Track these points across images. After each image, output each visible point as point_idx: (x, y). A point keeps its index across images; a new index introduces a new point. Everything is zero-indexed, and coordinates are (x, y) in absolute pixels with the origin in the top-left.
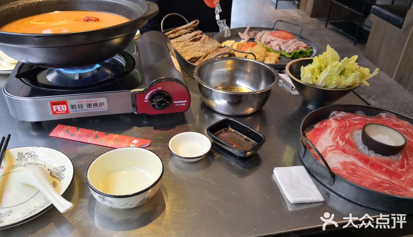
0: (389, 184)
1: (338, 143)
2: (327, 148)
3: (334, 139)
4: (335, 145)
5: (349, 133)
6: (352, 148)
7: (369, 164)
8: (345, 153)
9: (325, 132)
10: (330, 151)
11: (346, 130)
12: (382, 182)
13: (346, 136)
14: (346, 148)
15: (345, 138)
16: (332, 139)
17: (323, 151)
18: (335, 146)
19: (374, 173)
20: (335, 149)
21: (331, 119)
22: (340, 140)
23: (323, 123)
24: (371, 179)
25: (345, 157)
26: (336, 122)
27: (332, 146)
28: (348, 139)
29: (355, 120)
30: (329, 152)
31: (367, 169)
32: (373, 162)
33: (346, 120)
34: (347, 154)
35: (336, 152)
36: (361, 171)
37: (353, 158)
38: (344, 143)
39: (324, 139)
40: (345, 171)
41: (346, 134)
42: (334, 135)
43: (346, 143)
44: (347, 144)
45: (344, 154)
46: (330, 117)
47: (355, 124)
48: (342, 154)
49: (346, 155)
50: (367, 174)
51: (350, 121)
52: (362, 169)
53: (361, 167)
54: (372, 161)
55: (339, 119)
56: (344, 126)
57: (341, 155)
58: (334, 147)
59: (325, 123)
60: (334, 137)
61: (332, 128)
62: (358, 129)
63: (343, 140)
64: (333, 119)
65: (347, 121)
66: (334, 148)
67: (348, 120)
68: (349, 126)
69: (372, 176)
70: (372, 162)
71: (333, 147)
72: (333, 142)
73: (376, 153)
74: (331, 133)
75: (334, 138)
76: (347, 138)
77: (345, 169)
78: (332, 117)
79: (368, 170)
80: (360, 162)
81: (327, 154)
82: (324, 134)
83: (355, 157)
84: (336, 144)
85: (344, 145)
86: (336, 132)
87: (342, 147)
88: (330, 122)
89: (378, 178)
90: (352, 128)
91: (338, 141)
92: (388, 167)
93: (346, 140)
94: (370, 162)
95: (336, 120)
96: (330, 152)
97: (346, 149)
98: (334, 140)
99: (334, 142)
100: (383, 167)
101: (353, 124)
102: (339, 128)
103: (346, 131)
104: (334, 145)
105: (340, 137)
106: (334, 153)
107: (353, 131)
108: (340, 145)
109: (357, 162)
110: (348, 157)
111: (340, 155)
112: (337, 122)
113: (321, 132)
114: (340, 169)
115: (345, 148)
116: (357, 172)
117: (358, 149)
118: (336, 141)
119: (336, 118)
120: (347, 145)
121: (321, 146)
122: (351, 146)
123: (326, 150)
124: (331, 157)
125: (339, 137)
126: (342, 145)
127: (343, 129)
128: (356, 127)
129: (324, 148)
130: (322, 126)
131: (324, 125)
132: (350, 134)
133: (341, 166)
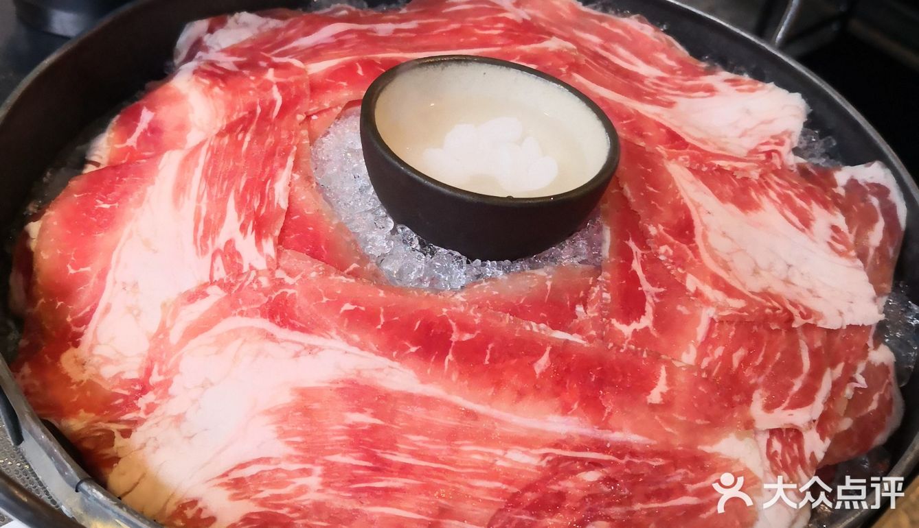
0: (595, 465)
1: (230, 254)
2: (171, 309)
3: (208, 227)
4: (216, 277)
5: (290, 161)
6: (327, 273)
7: (450, 357)
8: (293, 327)
9: (150, 189)
10: (194, 331)
11: (270, 140)
12: (559, 468)
13: (272, 189)
14: (289, 280)
15: (270, 203)
16: (196, 229)
17: (144, 346)
18: (221, 284)
19: (495, 412)
20: (221, 313)
21: (183, 82)
22: (243, 228)
23: (136, 116)
24: (489, 472)
25: (297, 355)
26: (207, 92)
27: (198, 294)
28: (289, 213)
29: (314, 53)
30: (185, 349)
31: (448, 404)
32: (471, 331)
33: (263, 64)
34: (302, 330)
35: (236, 333)
36: (418, 433)
37: (343, 345)
38: (269, 246)
39: (147, 243)
40: (318, 470)
41: (273, 176)
42: (199, 199)
43: (281, 242)
44: (289, 252)
45: (283, 333)
46: (177, 61)
47: (317, 88)
48: (270, 337)
49: (297, 336)
50: (451, 436)
51: (287, 66)
52: (419, 413)
53: (410, 398)
54: (464, 327)
55: (228, 62)
56: (259, 110)
57: (269, 346)
58: (216, 294)
59: (146, 116)
60: (204, 213)
61: (193, 138)
62: (338, 118)
63: (260, 227)
64: (195, 72)
65: (270, 75)
66: (218, 304)
67: (276, 66)
68: (285, 108)
69: (485, 438)
70: (467, 337)
71: (205, 295)
72: (204, 253)
73: (471, 258)
74: (180, 188)
75: (207, 221)
76: (284, 205)
77: (311, 451)
78: (190, 57)
79: (456, 407)
80: (396, 364)
81: (177, 365)
82: (140, 202)
83: (356, 337)
84: (220, 274)
85: (274, 265)
86: (210, 178)
87: (265, 282)
88: (178, 98)
89: (525, 442)
90: (300, 117)
91: (230, 242)
92: (560, 335)
93: (282, 219)
94: (454, 337)
95: (214, 74)
96: (193, 343)
97: (290, 291)
98: (205, 236)
99: (208, 257)
100: (532, 348)
101: (305, 87)
102: (226, 140)
103: (270, 155)
104: (212, 283)
105: (242, 204)
106: (221, 343)
107: (313, 139)
108: (246, 269)
109: (379, 370)
110: (311, 349)
111: (259, 353)
112: (216, 90)
113: (125, 193)
114: (278, 461)
115: (281, 283)
116: (393, 448)
117: (365, 259)
118: (221, 241)
119: (212, 64)
120: (292, 259)
121: (130, 310)
122: (315, 255)
123: (163, 330)
124: (206, 385)
125: (231, 204)
126: (261, 264)
127: (248, 138)
128: (327, 105)
129: (152, 323)
130: (132, 141)
131: (145, 132)
132: (296, 168)
133: (283, 434)
